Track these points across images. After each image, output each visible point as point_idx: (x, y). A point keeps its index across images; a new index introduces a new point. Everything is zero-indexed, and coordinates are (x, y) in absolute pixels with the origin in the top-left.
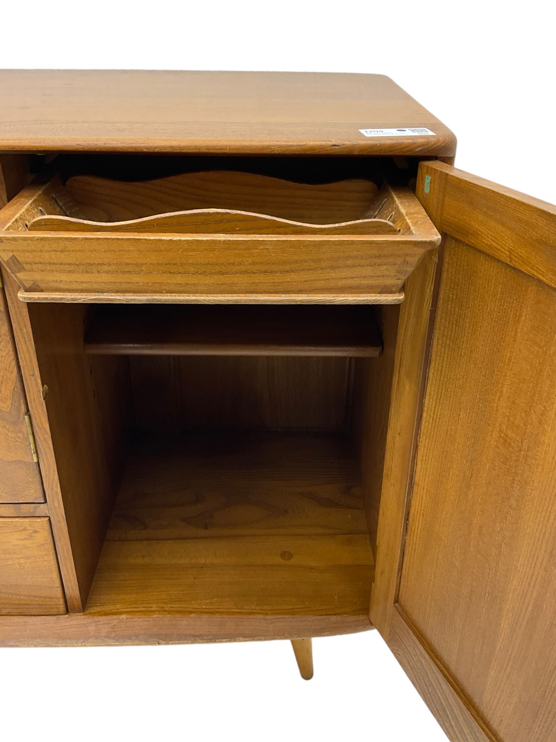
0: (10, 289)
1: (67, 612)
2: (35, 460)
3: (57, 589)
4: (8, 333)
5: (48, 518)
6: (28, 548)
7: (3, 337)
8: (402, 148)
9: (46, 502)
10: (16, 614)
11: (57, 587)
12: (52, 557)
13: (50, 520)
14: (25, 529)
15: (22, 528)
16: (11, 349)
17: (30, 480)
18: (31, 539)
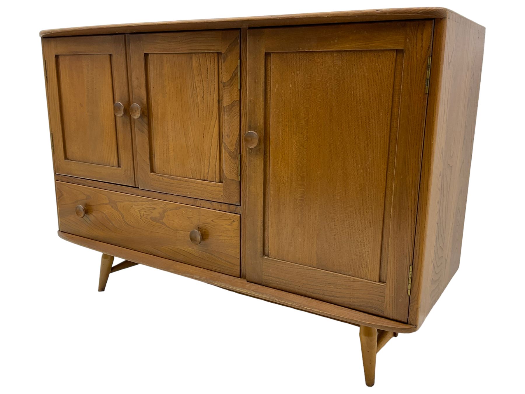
0: (243, 90)
1: (240, 277)
2: (239, 180)
3: (238, 259)
4: (239, 112)
5: (240, 215)
6: (230, 230)
7: (237, 113)
8: (411, 11)
9: (240, 206)
10: (218, 271)
11: (238, 258)
12: (239, 238)
13: (241, 216)
14: (230, 219)
15: (228, 218)
16: (239, 120)
17: (236, 191)
18: (231, 225)
